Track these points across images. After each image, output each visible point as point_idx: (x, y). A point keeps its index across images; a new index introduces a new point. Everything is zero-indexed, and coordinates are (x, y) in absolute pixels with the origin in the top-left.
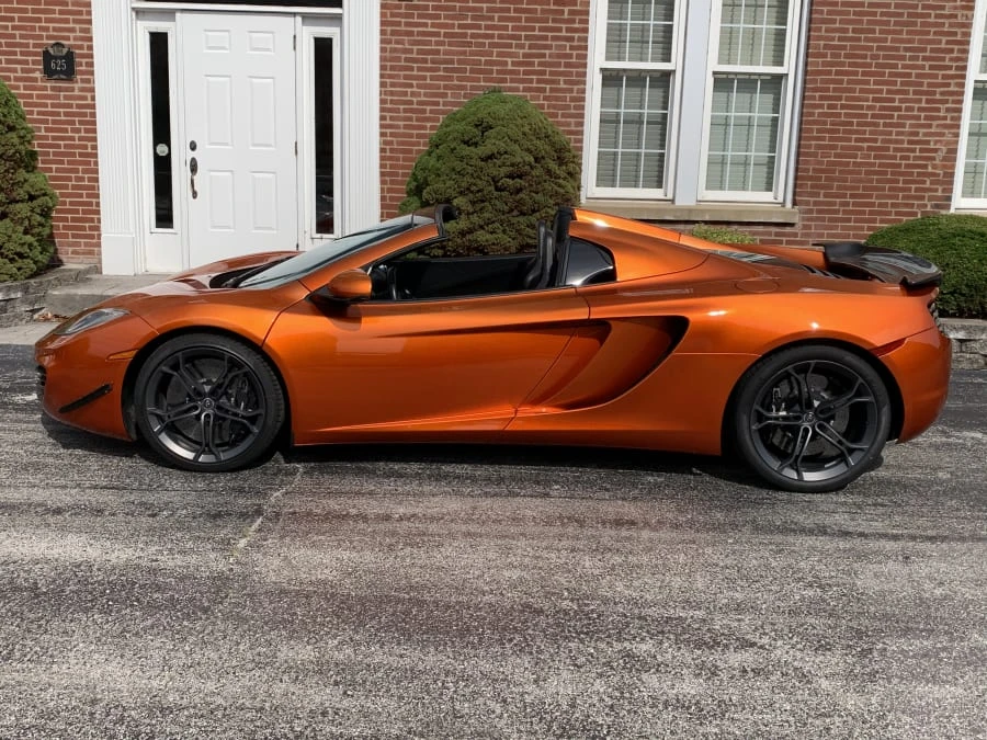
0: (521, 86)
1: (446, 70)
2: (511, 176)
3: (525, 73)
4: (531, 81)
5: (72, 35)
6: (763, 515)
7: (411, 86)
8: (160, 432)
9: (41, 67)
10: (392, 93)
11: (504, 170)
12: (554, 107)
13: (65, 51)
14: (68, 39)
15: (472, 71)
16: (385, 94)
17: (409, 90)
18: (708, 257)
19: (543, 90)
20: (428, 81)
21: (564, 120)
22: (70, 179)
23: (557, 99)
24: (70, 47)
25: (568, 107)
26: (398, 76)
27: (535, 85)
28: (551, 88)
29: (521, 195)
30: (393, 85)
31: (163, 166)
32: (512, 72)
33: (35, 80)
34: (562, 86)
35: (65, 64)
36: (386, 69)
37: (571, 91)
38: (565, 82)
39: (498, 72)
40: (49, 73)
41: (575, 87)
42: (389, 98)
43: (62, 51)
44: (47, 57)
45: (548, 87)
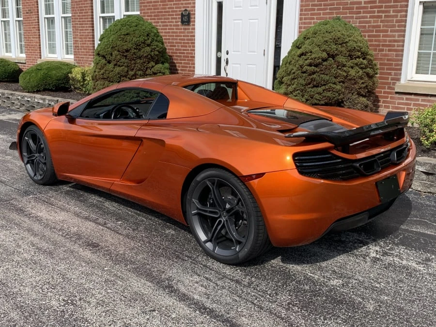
0: (368, 15)
1: (330, 9)
2: (310, 65)
3: (371, 7)
4: (374, 12)
5: (190, 6)
7: (313, 19)
9: (180, 20)
10: (305, 23)
11: (308, 62)
12: (386, 26)
13: (188, 13)
14: (188, 7)
15: (343, 9)
16: (302, 24)
17: (312, 21)
19: (380, 17)
20: (322, 16)
21: (391, 33)
22: (187, 67)
23: (388, 21)
24: (189, 11)
25: (394, 26)
26: (308, 14)
27: (376, 14)
28: (385, 16)
29: (314, 76)
30: (305, 19)
31: (219, 60)
32: (364, 8)
33: (178, 25)
34: (392, 13)
35: (187, 19)
36: (303, 11)
37: (397, 16)
38: (394, 11)
39: (357, 8)
40: (183, 22)
41: (399, 14)
42: (303, 26)
43: (186, 13)
44: (182, 15)
45: (383, 15)
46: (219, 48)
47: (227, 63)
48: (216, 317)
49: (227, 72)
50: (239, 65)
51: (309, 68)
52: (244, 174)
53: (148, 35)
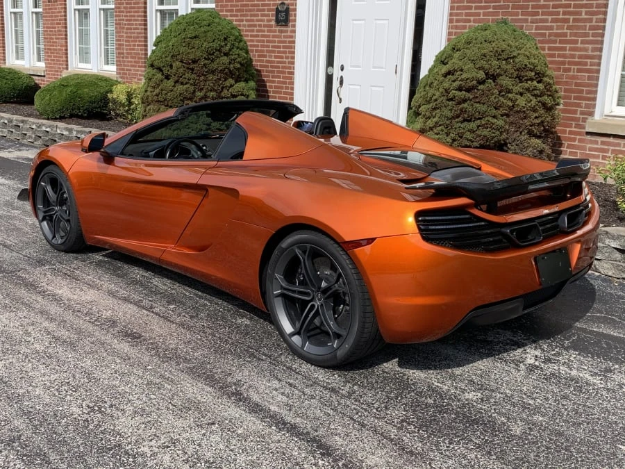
0: (550, 18)
1: (494, 7)
2: (460, 89)
3: (554, 7)
4: (558, 13)
7: (469, 21)
9: (274, 18)
10: (457, 27)
11: (456, 84)
12: (575, 35)
13: (285, 7)
15: (513, 7)
16: (452, 28)
17: (468, 24)
19: (567, 21)
20: (482, 17)
21: (582, 46)
23: (578, 28)
24: (288, 5)
25: (586, 35)
26: (461, 14)
27: (561, 17)
28: (574, 19)
29: (465, 105)
30: (458, 21)
32: (544, 7)
33: (271, 26)
34: (584, 16)
35: (284, 16)
36: (454, 9)
37: (591, 20)
38: (587, 13)
39: (533, 7)
40: (278, 21)
41: (595, 17)
42: (454, 31)
43: (283, 8)
44: (278, 11)
45: (572, 17)
46: (330, 62)
47: (341, 83)
48: (298, 434)
49: (341, 97)
50: (359, 87)
51: (458, 93)
52: (347, 239)
53: (225, 39)
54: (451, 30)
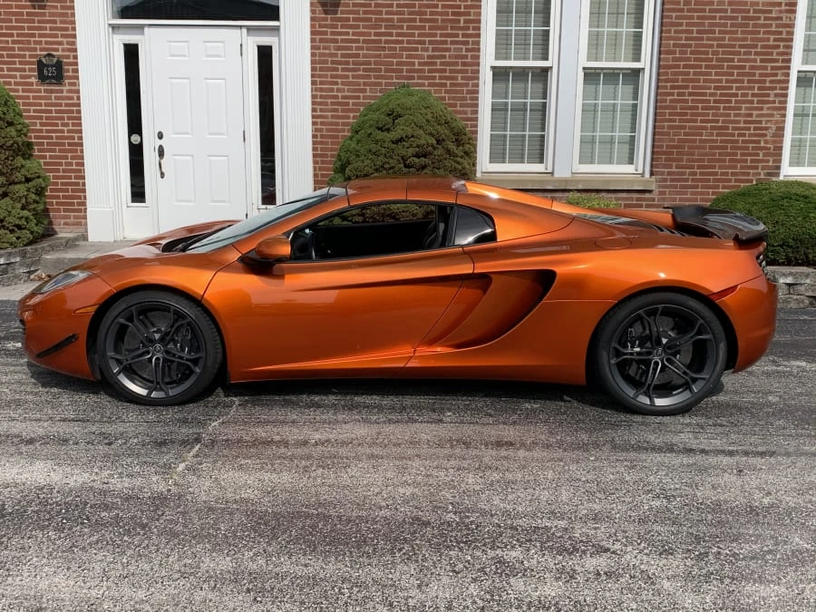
0: (426, 82)
1: (365, 70)
3: (430, 71)
4: (434, 78)
5: (60, 47)
6: (621, 435)
7: (337, 83)
8: (119, 373)
9: (36, 73)
10: (321, 90)
11: (411, 151)
12: (454, 98)
13: (55, 60)
14: (57, 50)
15: (386, 71)
16: (316, 91)
17: (335, 87)
18: (573, 219)
19: (445, 85)
20: (351, 80)
21: (461, 109)
22: (61, 164)
23: (456, 92)
24: (59, 57)
25: (465, 99)
26: (326, 76)
27: (437, 81)
28: (451, 84)
30: (321, 83)
31: (136, 153)
32: (418, 71)
33: (31, 84)
34: (460, 81)
35: (56, 71)
37: (467, 85)
38: (463, 78)
39: (408, 71)
40: (42, 78)
41: (471, 82)
42: (319, 94)
43: (52, 61)
44: (41, 65)
45: (448, 82)
46: (135, 125)
47: (161, 153)
49: (163, 170)
50: (189, 158)
54: (314, 93)
